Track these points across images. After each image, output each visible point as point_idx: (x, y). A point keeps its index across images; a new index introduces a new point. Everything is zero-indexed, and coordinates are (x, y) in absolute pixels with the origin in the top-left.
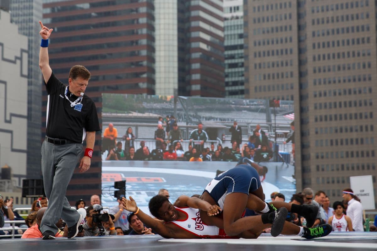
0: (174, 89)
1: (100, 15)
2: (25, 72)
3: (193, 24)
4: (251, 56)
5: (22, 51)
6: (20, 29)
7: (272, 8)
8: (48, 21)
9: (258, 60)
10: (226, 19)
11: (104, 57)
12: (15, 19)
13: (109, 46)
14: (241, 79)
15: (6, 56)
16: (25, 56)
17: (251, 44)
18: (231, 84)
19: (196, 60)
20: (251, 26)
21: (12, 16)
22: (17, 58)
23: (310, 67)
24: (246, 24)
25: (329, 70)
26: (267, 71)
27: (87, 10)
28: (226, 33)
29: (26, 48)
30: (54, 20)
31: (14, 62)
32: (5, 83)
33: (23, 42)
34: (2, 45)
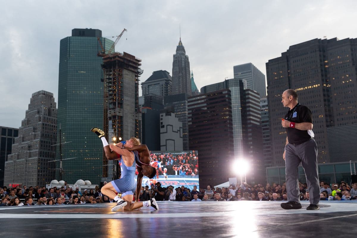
0: (241, 140)
1: (211, 112)
2: (182, 136)
3: (248, 113)
4: (272, 125)
5: (180, 128)
6: (179, 119)
8: (191, 115)
10: (261, 110)
12: (177, 116)
14: (268, 134)
15: (174, 130)
16: (181, 130)
17: (272, 120)
18: (265, 136)
19: (250, 128)
20: (271, 112)
21: (176, 115)
22: (178, 130)
24: (269, 111)
27: (205, 110)
28: (262, 116)
29: (182, 126)
30: (193, 115)
31: (177, 132)
32: (174, 140)
33: (181, 124)
34: (172, 126)
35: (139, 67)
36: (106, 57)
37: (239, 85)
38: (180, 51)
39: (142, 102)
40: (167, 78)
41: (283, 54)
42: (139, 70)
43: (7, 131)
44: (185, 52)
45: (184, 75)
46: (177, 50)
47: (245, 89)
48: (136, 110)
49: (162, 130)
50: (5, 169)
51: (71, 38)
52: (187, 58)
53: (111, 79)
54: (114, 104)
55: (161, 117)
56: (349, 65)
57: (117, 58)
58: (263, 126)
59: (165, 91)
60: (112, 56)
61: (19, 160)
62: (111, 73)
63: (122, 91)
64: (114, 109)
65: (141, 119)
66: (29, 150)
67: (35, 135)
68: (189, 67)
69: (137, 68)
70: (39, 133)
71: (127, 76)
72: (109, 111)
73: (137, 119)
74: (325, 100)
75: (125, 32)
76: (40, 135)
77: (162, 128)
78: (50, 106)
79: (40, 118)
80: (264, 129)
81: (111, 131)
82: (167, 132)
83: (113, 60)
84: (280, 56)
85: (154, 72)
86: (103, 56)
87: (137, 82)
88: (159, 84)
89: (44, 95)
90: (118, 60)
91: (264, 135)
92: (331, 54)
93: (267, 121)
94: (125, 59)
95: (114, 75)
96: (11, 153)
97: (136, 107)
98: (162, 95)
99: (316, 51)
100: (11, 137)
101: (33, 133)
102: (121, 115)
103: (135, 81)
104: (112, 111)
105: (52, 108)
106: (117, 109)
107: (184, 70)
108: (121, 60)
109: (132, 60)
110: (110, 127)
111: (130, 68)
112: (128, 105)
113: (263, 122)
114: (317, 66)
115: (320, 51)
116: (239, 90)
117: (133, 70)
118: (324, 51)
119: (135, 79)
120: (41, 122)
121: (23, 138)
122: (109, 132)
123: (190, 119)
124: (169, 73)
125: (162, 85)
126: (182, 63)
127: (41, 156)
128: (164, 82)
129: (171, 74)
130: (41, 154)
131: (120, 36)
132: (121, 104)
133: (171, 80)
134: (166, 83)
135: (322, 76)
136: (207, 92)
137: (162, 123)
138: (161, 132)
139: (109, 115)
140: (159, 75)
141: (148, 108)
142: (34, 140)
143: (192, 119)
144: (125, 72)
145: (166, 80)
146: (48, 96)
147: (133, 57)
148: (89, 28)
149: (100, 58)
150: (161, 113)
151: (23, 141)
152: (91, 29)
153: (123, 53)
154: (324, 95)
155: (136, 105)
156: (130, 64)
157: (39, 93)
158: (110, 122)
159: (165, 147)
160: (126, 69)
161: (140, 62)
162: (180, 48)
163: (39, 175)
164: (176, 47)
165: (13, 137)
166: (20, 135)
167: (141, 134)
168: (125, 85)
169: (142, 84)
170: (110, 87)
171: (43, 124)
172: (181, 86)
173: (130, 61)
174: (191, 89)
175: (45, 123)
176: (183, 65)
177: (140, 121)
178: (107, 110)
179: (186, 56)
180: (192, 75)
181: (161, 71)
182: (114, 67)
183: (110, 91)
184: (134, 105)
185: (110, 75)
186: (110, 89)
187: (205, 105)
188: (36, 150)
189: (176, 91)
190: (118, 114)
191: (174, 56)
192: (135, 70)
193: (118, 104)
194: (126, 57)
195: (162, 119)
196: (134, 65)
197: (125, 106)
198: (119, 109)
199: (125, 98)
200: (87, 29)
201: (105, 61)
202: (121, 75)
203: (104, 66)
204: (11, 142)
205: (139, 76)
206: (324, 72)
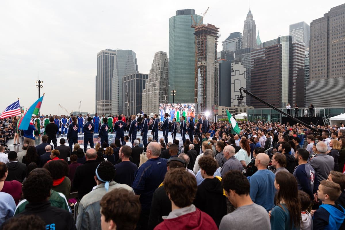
1: (268, 60)
2: (245, 77)
3: (294, 60)
4: (311, 68)
5: (244, 72)
6: (244, 66)
7: (319, 54)
8: (253, 63)
9: (313, 69)
10: (307, 57)
11: (268, 71)
12: (243, 64)
13: (270, 68)
15: (240, 74)
16: (245, 73)
17: (311, 65)
19: (295, 71)
20: (311, 59)
22: (243, 74)
23: (330, 70)
24: (310, 59)
25: (337, 71)
26: (316, 72)
27: (264, 59)
28: (305, 62)
29: (246, 71)
30: (255, 63)
32: (240, 80)
33: (245, 69)
34: (239, 71)
35: (218, 33)
36: (196, 28)
37: (288, 41)
38: (249, 18)
39: (219, 56)
40: (240, 37)
41: (324, 15)
42: (218, 35)
43: (142, 75)
44: (253, 18)
45: (251, 35)
46: (247, 17)
47: (293, 43)
48: (215, 61)
49: (232, 74)
50: (142, 98)
51: (175, 17)
52: (254, 22)
53: (199, 42)
54: (202, 58)
55: (232, 65)
57: (203, 28)
58: (306, 69)
59: (238, 47)
60: (201, 27)
61: (149, 93)
62: (199, 38)
63: (206, 49)
64: (201, 61)
65: (218, 67)
66: (154, 87)
67: (157, 78)
68: (255, 29)
69: (216, 34)
70: (159, 77)
71: (210, 39)
72: (198, 63)
73: (216, 67)
75: (209, 9)
76: (159, 78)
77: (232, 72)
78: (165, 60)
79: (159, 68)
80: (307, 71)
81: (200, 75)
82: (235, 75)
83: (201, 29)
84: (323, 16)
85: (231, 34)
86: (195, 27)
87: (216, 43)
88: (234, 41)
89: (161, 54)
90: (204, 29)
91: (306, 75)
93: (308, 65)
94: (208, 28)
95: (202, 39)
96: (144, 89)
97: (215, 60)
98: (236, 49)
100: (144, 79)
101: (156, 77)
102: (206, 65)
103: (215, 42)
104: (200, 63)
105: (166, 62)
106: (203, 62)
107: (251, 31)
108: (206, 29)
109: (213, 28)
110: (199, 72)
111: (211, 34)
112: (210, 58)
113: (306, 66)
116: (288, 44)
117: (213, 35)
119: (215, 41)
120: (160, 71)
121: (151, 80)
122: (198, 76)
123: (253, 66)
124: (241, 34)
125: (236, 43)
126: (250, 26)
127: (160, 90)
128: (237, 41)
129: (242, 34)
130: (160, 89)
131: (206, 12)
132: (205, 59)
133: (242, 38)
134: (238, 41)
136: (265, 47)
137: (232, 69)
138: (232, 75)
139: (198, 66)
140: (234, 36)
141: (223, 59)
142: (157, 81)
143: (254, 65)
144: (208, 37)
145: (239, 39)
146: (163, 54)
147: (214, 26)
148: (187, 9)
149: (193, 28)
150: (232, 63)
151: (151, 82)
152: (188, 9)
153: (207, 24)
155: (215, 58)
156: (212, 31)
157: (158, 53)
158: (199, 70)
159: (234, 84)
160: (209, 35)
161: (218, 30)
162: (250, 15)
163: (160, 101)
164: (247, 15)
165: (145, 79)
166: (149, 78)
167: (219, 76)
168: (208, 45)
169: (223, 42)
170: (199, 47)
171: (161, 72)
172: (249, 42)
173: (212, 29)
174: (256, 43)
175: (162, 71)
176: (251, 27)
177: (218, 68)
178: (197, 62)
179: (253, 21)
180: (258, 33)
181: (236, 33)
182: (202, 34)
183: (199, 50)
184: (214, 59)
185: (199, 39)
186: (199, 49)
187: (264, 55)
188: (157, 87)
189: (245, 46)
190: (203, 64)
191: (245, 21)
192: (215, 35)
193: (204, 58)
194: (209, 27)
195: (232, 67)
196: (215, 32)
197: (208, 59)
198: (204, 61)
199: (208, 54)
200: (185, 10)
201: (196, 30)
202: (205, 39)
203: (195, 34)
204: (145, 82)
205: (218, 39)
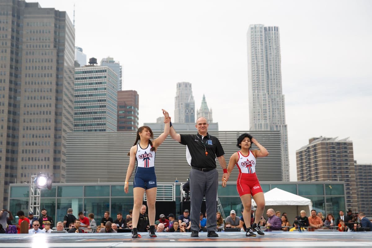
56: (49, 46)
74: (10, 89)
92: (28, 25)
99: (7, 14)
114: (6, 36)
115: (13, 16)
118: (19, 17)
135: (12, 52)
154: (11, 82)
206: (15, 47)
